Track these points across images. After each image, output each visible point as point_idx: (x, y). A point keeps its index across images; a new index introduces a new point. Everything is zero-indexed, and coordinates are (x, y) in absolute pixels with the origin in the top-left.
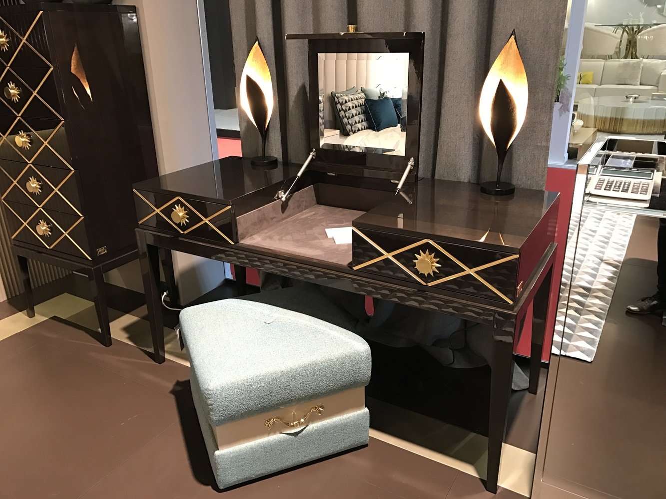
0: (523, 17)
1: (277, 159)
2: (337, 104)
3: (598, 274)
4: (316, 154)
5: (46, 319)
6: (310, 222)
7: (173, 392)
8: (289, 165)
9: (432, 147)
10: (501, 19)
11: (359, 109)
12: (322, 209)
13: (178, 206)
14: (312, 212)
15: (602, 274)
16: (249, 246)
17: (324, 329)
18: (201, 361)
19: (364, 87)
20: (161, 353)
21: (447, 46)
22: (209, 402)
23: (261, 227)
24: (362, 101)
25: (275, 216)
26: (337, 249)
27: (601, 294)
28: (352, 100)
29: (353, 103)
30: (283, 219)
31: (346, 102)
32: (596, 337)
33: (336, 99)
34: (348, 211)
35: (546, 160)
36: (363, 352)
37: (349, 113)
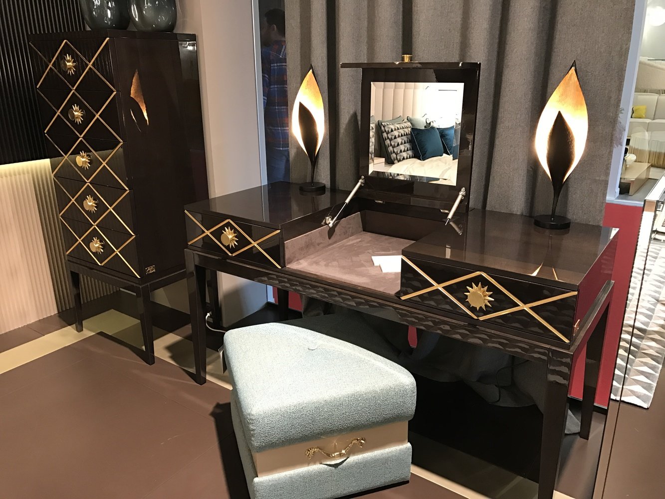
0: (585, 49)
1: (325, 186)
2: (383, 132)
3: (654, 315)
4: (365, 181)
5: (94, 334)
6: (356, 249)
7: (213, 414)
8: (336, 192)
9: (484, 178)
10: (562, 50)
11: (405, 138)
12: (368, 236)
13: (228, 229)
14: (359, 238)
15: (657, 315)
16: (296, 270)
17: (369, 359)
18: (245, 384)
19: (411, 116)
20: (202, 374)
21: (503, 77)
22: (251, 427)
23: (307, 252)
24: (408, 131)
25: (322, 241)
26: (384, 278)
27: (657, 337)
28: (398, 129)
29: (399, 132)
30: (330, 245)
31: (392, 131)
32: (653, 382)
33: (383, 128)
34: (394, 239)
35: (605, 195)
36: (408, 385)
37: (395, 142)
